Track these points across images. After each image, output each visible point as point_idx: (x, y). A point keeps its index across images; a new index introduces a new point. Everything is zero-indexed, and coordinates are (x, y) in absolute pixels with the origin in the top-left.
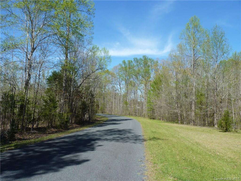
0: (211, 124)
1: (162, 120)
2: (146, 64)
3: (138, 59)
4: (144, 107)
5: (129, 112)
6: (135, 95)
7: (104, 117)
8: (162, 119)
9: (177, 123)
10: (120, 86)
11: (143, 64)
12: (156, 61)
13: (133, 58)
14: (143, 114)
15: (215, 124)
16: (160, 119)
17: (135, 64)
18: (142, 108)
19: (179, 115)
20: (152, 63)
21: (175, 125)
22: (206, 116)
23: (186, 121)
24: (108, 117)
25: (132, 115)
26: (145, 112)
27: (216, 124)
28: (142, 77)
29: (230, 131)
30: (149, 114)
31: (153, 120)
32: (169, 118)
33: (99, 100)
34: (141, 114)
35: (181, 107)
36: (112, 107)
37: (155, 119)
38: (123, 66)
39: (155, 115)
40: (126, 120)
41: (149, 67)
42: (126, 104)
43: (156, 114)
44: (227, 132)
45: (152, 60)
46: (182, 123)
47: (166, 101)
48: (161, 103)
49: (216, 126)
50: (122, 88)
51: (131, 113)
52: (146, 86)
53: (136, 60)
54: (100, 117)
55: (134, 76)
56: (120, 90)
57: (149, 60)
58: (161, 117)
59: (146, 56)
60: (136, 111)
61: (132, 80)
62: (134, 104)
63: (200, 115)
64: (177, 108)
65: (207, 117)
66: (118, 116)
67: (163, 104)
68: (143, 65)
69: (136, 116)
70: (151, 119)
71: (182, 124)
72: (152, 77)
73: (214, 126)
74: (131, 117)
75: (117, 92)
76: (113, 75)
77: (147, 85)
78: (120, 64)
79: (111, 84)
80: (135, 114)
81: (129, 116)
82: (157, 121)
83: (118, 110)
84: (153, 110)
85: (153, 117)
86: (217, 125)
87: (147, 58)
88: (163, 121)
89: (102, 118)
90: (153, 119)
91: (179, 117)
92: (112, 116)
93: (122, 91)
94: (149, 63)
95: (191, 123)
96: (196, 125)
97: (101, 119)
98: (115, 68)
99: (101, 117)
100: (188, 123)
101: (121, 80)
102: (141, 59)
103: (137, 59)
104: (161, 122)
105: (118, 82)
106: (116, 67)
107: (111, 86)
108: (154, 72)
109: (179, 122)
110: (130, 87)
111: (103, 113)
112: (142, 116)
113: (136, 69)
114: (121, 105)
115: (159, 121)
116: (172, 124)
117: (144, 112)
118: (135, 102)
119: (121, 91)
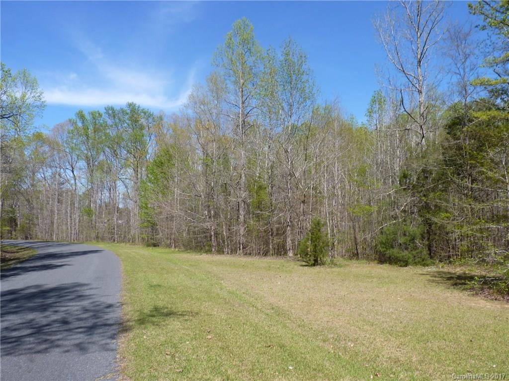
0: (281, 251)
1: (175, 247)
2: (136, 121)
3: (115, 109)
4: (132, 221)
5: (97, 232)
6: (110, 194)
7: (27, 248)
8: (173, 245)
9: (209, 251)
10: (73, 172)
11: (129, 122)
12: (158, 116)
13: (104, 109)
14: (130, 236)
15: (288, 249)
16: (169, 246)
17: (110, 122)
18: (128, 222)
19: (213, 233)
20: (150, 120)
21: (205, 257)
22: (270, 233)
23: (228, 246)
24: (38, 247)
25: (103, 239)
26: (134, 232)
27: (290, 249)
28: (128, 151)
29: (323, 264)
30: (145, 236)
31: (154, 248)
32: (190, 241)
33: (15, 206)
34: (125, 236)
35: (216, 215)
36: (52, 223)
37: (158, 246)
38: (80, 124)
39: (158, 236)
40: (85, 253)
41: (142, 128)
42: (89, 213)
43: (161, 235)
44: (317, 265)
45: (148, 114)
46: (220, 251)
47: (183, 203)
48: (173, 209)
49: (291, 254)
50: (77, 178)
51: (100, 235)
52: (136, 171)
53: (110, 112)
54: (14, 249)
55: (107, 149)
56: (73, 182)
57: (143, 114)
58: (172, 241)
59: (134, 103)
60: (114, 229)
61: (102, 157)
62: (109, 214)
63: (259, 231)
64: (208, 219)
65: (272, 235)
66: (67, 245)
67: (177, 211)
68: (128, 125)
69: (114, 240)
70: (148, 246)
71: (220, 254)
72: (150, 151)
73: (286, 253)
74: (100, 246)
75: (67, 186)
76: (53, 145)
77: (139, 170)
78: (70, 120)
79: (51, 167)
80: (112, 237)
81: (94, 242)
82: (163, 250)
83: (68, 229)
84: (153, 226)
85: (152, 241)
86: (291, 251)
87: (137, 108)
88: (177, 250)
89: (20, 253)
90: (155, 245)
91: (213, 238)
92: (50, 244)
93: (78, 184)
94: (143, 121)
95: (240, 249)
96: (250, 254)
97: (17, 254)
98: (59, 128)
99: (17, 248)
100: (233, 251)
101: (75, 157)
102: (123, 111)
103: (112, 109)
104: (173, 252)
105: (67, 164)
106: (62, 126)
107: (49, 173)
108: (154, 142)
109: (213, 250)
110: (98, 174)
111: (27, 238)
112: (129, 241)
113: (112, 133)
114: (76, 216)
115: (167, 250)
116: (197, 256)
117: (132, 232)
118: (111, 208)
119: (76, 183)
